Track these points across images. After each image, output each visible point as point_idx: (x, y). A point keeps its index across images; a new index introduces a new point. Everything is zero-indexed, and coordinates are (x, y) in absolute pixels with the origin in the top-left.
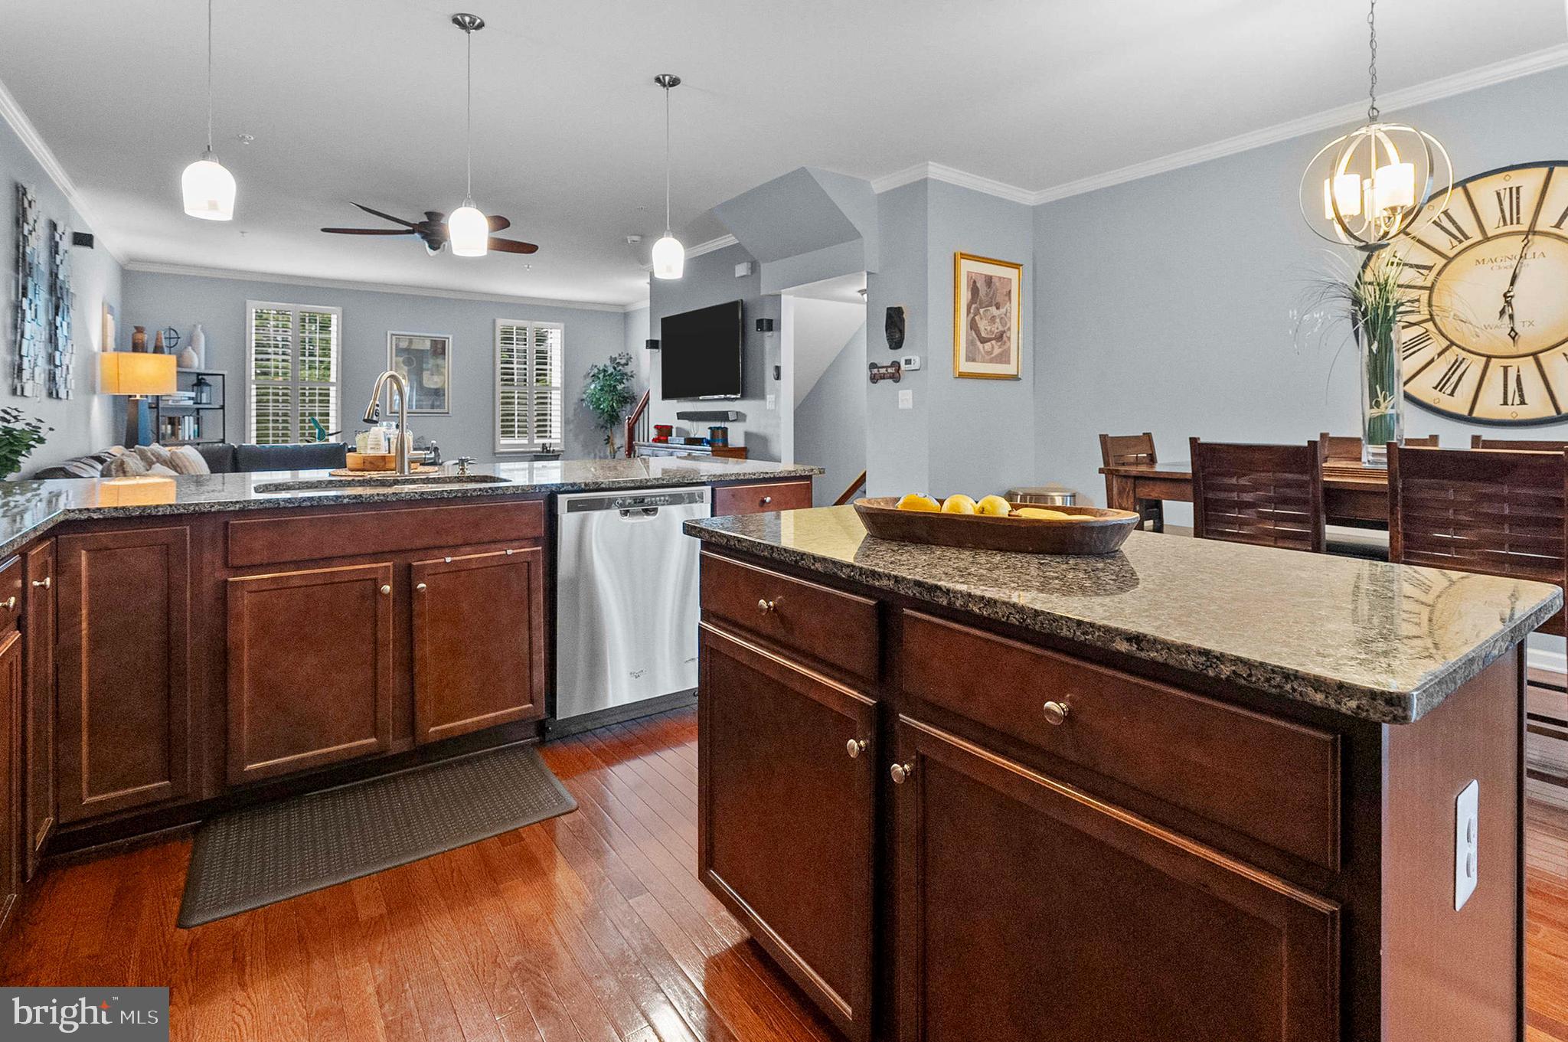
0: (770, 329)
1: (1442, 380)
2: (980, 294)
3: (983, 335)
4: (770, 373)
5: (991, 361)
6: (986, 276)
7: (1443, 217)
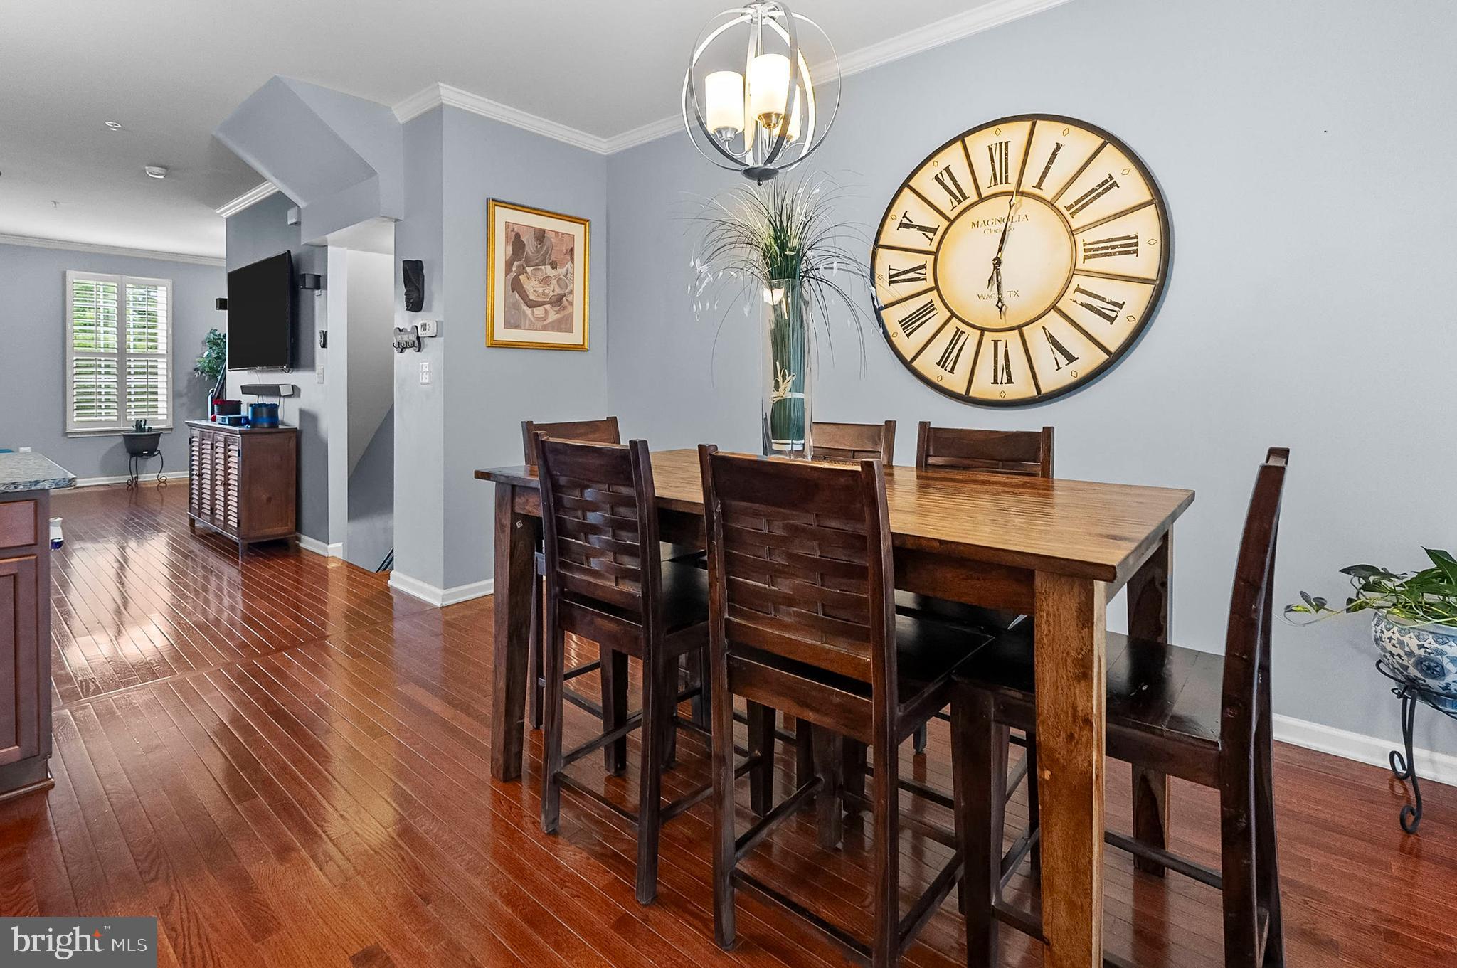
0: (318, 287)
1: (944, 355)
2: (527, 249)
3: (532, 297)
4: (318, 339)
5: (545, 328)
6: (535, 229)
7: (944, 173)
